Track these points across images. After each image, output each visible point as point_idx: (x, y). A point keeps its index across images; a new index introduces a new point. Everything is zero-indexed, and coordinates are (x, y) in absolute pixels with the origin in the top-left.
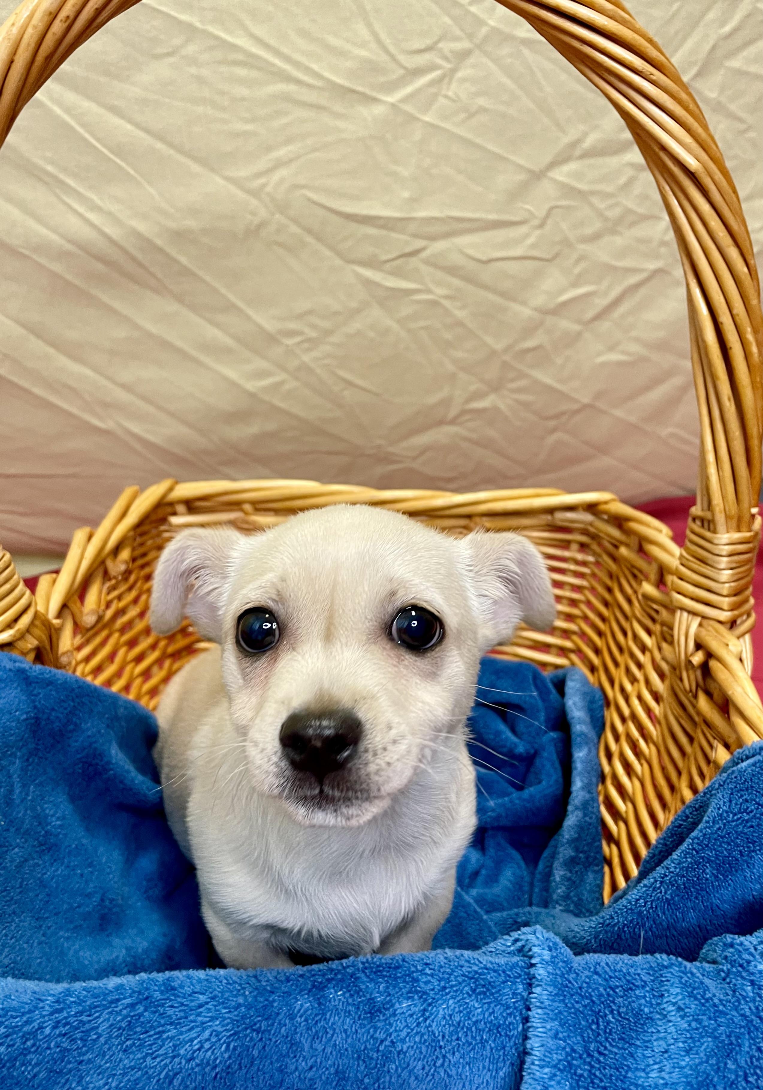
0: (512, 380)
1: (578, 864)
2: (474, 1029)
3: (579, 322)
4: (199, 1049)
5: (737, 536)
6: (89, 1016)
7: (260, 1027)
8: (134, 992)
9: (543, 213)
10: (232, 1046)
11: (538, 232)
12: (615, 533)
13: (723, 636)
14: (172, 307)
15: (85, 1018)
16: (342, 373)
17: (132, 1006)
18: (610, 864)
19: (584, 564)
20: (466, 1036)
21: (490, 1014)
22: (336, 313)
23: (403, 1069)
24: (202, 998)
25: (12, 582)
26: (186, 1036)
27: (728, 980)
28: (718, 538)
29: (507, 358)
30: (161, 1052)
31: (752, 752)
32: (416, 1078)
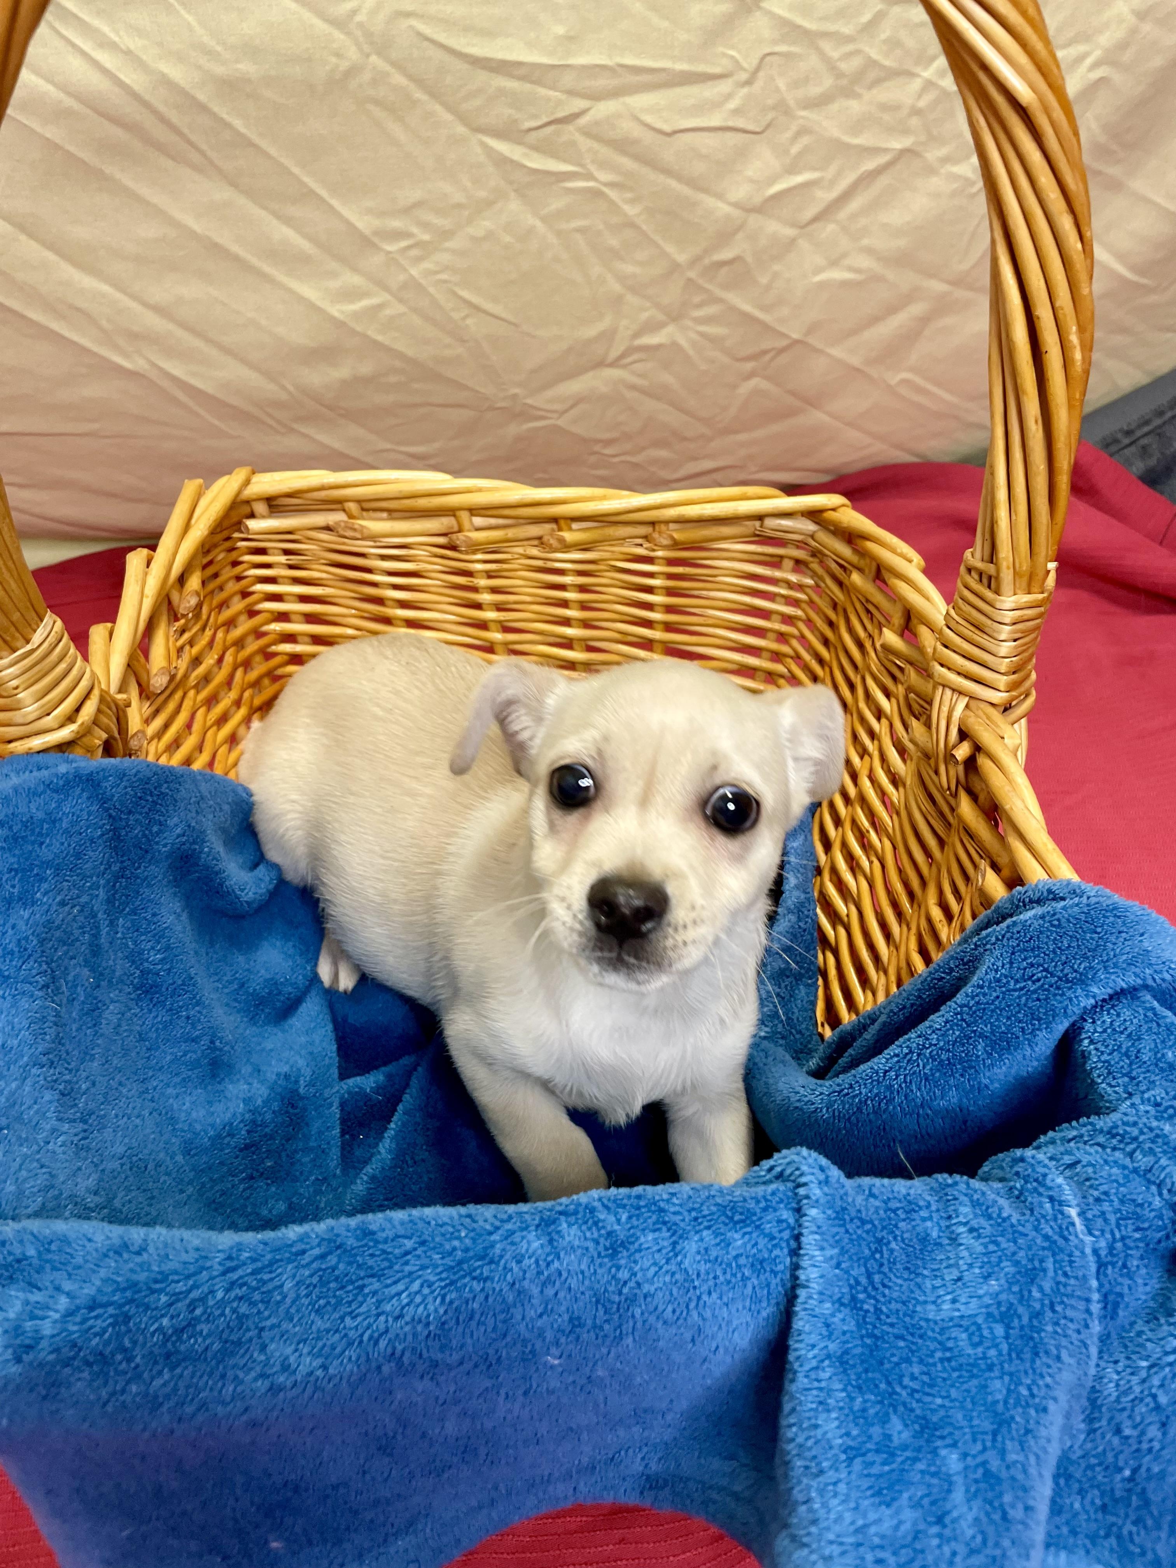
0: (699, 306)
1: (788, 977)
2: (734, 1264)
3: (793, 225)
4: (408, 1304)
5: (1026, 598)
6: (271, 1272)
7: (482, 1273)
8: (323, 1239)
9: (755, 62)
10: (448, 1299)
11: (745, 90)
12: (845, 551)
13: (997, 726)
14: (223, 193)
15: (266, 1277)
16: (465, 294)
17: (323, 1257)
18: (825, 974)
19: (800, 587)
20: (725, 1273)
21: (753, 1246)
22: (459, 206)
23: (651, 1313)
24: (409, 1244)
25: (68, 660)
26: (394, 1290)
27: (1022, 1198)
28: (1002, 601)
29: (692, 274)
30: (362, 1310)
31: (1037, 895)
32: (665, 1322)
